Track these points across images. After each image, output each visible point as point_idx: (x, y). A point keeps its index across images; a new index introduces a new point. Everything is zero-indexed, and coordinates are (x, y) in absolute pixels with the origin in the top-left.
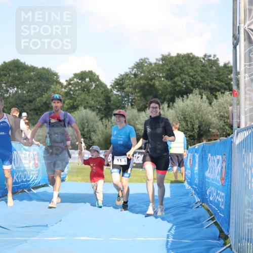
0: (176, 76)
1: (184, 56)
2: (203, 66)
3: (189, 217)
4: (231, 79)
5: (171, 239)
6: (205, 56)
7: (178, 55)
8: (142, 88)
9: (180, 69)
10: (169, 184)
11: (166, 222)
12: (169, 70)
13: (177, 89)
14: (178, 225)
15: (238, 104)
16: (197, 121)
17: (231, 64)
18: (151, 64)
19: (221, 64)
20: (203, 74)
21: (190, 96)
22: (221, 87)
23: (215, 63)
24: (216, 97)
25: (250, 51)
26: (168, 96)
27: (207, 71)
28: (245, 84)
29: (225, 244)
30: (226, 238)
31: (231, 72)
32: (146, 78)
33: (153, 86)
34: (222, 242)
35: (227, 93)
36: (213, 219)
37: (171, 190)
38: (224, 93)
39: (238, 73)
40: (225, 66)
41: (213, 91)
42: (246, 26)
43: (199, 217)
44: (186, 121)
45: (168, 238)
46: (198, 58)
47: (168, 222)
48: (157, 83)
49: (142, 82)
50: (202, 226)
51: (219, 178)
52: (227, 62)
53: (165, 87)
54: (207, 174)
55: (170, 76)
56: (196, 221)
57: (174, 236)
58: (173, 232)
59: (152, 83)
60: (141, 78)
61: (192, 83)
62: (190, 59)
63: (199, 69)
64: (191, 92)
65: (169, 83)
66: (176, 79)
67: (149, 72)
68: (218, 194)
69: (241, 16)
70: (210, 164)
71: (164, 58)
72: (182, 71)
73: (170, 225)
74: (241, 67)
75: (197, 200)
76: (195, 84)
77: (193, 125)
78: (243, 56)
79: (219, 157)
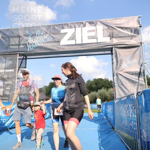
0: (98, 84)
1: (100, 79)
2: (105, 81)
3: (103, 123)
4: (112, 85)
5: (99, 129)
6: (105, 79)
7: (98, 79)
8: (89, 87)
9: (99, 82)
10: (97, 113)
11: (97, 124)
12: (96, 82)
13: (98, 87)
14: (101, 125)
15: (115, 91)
16: (104, 96)
17: (112, 80)
18: (91, 81)
19: (109, 81)
20: (105, 83)
21: (102, 89)
22: (110, 87)
23: (108, 80)
24: (108, 89)
25: (117, 78)
26: (96, 89)
27: (106, 83)
28: (117, 87)
29: (114, 130)
30: (114, 128)
31: (112, 82)
32: (90, 85)
33: (92, 87)
34: (113, 130)
35: (111, 88)
36: (110, 123)
37: (98, 115)
38: (110, 88)
39: (114, 83)
40: (111, 81)
41: (108, 88)
42: (116, 72)
43: (106, 122)
44: (101, 96)
45: (98, 128)
46: (103, 79)
47: (98, 124)
48: (93, 86)
49: (89, 86)
50: (107, 125)
51: (111, 112)
52: (111, 80)
53: (95, 87)
54: (108, 110)
55: (96, 84)
56: (105, 123)
57: (100, 128)
58: (99, 127)
59: (91, 86)
60: (89, 85)
61: (102, 86)
62: (101, 79)
63: (104, 82)
64: (102, 88)
65: (96, 86)
66: (98, 85)
67: (91, 83)
68: (111, 116)
69: (114, 69)
70: (108, 107)
71: (94, 80)
72: (99, 83)
73: (98, 125)
74: (115, 82)
75: (105, 117)
76: (103, 86)
77: (103, 97)
78: (116, 79)
79: (111, 106)
